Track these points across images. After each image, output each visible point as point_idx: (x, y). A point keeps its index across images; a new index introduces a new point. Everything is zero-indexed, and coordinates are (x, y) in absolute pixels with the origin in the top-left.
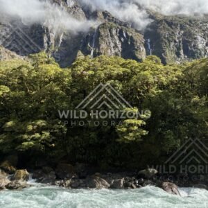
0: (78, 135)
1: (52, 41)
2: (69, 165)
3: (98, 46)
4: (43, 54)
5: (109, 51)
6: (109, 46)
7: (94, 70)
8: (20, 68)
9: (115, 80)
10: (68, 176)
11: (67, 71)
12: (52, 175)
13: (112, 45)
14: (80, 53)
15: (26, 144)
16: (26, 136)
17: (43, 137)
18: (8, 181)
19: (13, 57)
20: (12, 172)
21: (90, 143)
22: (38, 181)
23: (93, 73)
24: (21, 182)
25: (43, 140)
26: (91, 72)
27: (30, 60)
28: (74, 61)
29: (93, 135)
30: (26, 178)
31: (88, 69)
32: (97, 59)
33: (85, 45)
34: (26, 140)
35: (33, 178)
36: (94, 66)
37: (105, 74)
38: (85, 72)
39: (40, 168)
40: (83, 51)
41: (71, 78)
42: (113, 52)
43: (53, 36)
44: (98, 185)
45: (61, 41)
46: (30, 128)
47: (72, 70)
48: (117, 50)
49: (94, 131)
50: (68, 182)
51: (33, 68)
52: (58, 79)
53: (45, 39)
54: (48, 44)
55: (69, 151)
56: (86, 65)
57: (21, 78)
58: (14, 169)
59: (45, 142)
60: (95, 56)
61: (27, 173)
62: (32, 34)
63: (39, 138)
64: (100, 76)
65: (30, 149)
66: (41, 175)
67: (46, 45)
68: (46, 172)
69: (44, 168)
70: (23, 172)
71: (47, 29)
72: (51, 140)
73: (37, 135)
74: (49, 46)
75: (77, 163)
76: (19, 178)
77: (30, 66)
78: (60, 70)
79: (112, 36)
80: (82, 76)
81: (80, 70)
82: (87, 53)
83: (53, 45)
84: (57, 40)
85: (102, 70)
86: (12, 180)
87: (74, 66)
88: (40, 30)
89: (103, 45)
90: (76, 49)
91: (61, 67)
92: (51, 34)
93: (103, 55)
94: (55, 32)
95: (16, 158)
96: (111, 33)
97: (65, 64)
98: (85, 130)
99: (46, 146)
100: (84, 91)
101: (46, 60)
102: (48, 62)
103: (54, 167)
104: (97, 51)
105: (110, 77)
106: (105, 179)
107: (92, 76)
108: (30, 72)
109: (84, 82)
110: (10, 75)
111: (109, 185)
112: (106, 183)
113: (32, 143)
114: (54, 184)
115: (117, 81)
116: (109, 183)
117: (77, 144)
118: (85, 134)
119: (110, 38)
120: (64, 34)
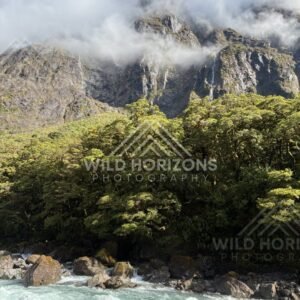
0: (199, 213)
1: (154, 83)
2: (188, 258)
3: (219, 81)
4: (143, 101)
5: (237, 87)
6: (236, 78)
7: (216, 117)
8: (115, 123)
9: (249, 129)
10: (187, 274)
11: (177, 123)
12: (164, 272)
13: (242, 77)
14: (193, 94)
15: (126, 226)
16: (126, 216)
17: (149, 217)
18: (107, 277)
19: (104, 109)
20: (109, 265)
21: (218, 226)
22: (146, 279)
23: (215, 121)
24: (124, 279)
25: (149, 221)
26: (212, 121)
27: (126, 112)
28: (186, 106)
29: (220, 213)
30: (130, 274)
31: (207, 116)
32: (221, 100)
33: (200, 82)
34: (126, 221)
35: (139, 274)
36: (216, 110)
37: (234, 121)
38: (203, 121)
39: (147, 260)
40: (197, 92)
41: (182, 132)
42: (244, 87)
43: (154, 75)
44: (234, 290)
45: (166, 80)
46: (131, 203)
47: (184, 120)
48: (249, 84)
49: (223, 207)
50: (188, 283)
51: (131, 122)
53: (145, 81)
54: (148, 86)
55: (186, 237)
56: (204, 110)
57: (117, 137)
58: (114, 261)
59: (152, 224)
60: (216, 96)
61: (130, 267)
62: (127, 76)
63: (144, 218)
64: (226, 124)
65: (132, 234)
66: (149, 271)
67: (146, 89)
68: (155, 267)
69: (152, 260)
70: (125, 266)
71: (147, 68)
72: (160, 222)
73: (141, 214)
74: (150, 90)
75: (200, 256)
76: (121, 274)
77: (127, 120)
78: (167, 121)
79: (240, 64)
80: (198, 127)
81: (195, 118)
82: (203, 93)
83: (156, 88)
84: (160, 81)
85: (229, 116)
86: (111, 275)
87: (187, 114)
88: (137, 71)
89: (228, 80)
90: (187, 90)
91: (168, 117)
92: (152, 74)
93: (228, 94)
94: (157, 70)
95: (115, 245)
96: (238, 60)
97: (173, 112)
98: (207, 206)
99: (154, 230)
100: (203, 148)
101: (147, 109)
102: (150, 113)
103: (168, 260)
104: (219, 89)
105: (242, 126)
106: (245, 281)
107: (215, 126)
108: (127, 129)
109: (202, 136)
110: (103, 135)
111: (252, 292)
112: (248, 288)
113: (134, 225)
114: (167, 285)
115: (253, 130)
116: (253, 288)
117: (197, 227)
118: (208, 213)
119: (237, 68)
120: (170, 71)
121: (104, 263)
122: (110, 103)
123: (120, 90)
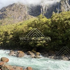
0: (55, 41)
1: (44, 10)
2: (53, 51)
3: (60, 8)
4: (41, 15)
5: (65, 10)
6: (65, 7)
7: (59, 18)
8: (35, 21)
9: (68, 20)
11: (50, 20)
12: (47, 55)
13: (66, 7)
14: (54, 12)
15: (38, 44)
17: (43, 42)
18: (34, 56)
19: (32, 17)
20: (35, 53)
21: (60, 44)
22: (43, 56)
23: (59, 19)
24: (38, 56)
25: (43, 43)
26: (58, 19)
27: (37, 18)
28: (52, 16)
29: (60, 41)
30: (39, 55)
31: (57, 18)
32: (60, 14)
33: (55, 9)
34: (38, 43)
36: (59, 16)
37: (64, 19)
38: (56, 19)
41: (51, 22)
42: (67, 10)
43: (44, 8)
44: (64, 59)
45: (47, 9)
47: (51, 19)
48: (68, 9)
49: (61, 40)
50: (53, 57)
51: (38, 20)
52: (47, 23)
53: (41, 10)
54: (42, 11)
55: (52, 47)
56: (56, 16)
57: (35, 24)
58: (36, 52)
59: (44, 44)
60: (59, 12)
61: (39, 53)
62: (37, 9)
64: (62, 20)
65: (39, 46)
67: (42, 12)
68: (45, 54)
69: (44, 52)
70: (38, 53)
72: (46, 43)
73: (41, 42)
74: (43, 12)
75: (55, 51)
76: (37, 55)
78: (47, 19)
79: (66, 3)
80: (55, 21)
81: (54, 19)
82: (56, 12)
83: (44, 11)
84: (45, 9)
85: (62, 18)
86: (35, 55)
87: (52, 18)
88: (40, 7)
89: (62, 8)
90: (52, 11)
91: (47, 18)
92: (43, 8)
93: (62, 12)
94: (44, 7)
95: (36, 49)
96: (65, 3)
97: (49, 17)
98: (57, 40)
100: (56, 26)
101: (42, 17)
102: (43, 18)
103: (48, 52)
104: (60, 10)
105: (66, 20)
106: (66, 57)
107: (59, 20)
108: (38, 22)
109: (56, 23)
111: (68, 59)
113: (40, 44)
115: (69, 21)
117: (55, 44)
118: (57, 41)
119: (65, 5)
120: (48, 7)
121: (34, 52)
122: (33, 16)
123: (36, 13)
